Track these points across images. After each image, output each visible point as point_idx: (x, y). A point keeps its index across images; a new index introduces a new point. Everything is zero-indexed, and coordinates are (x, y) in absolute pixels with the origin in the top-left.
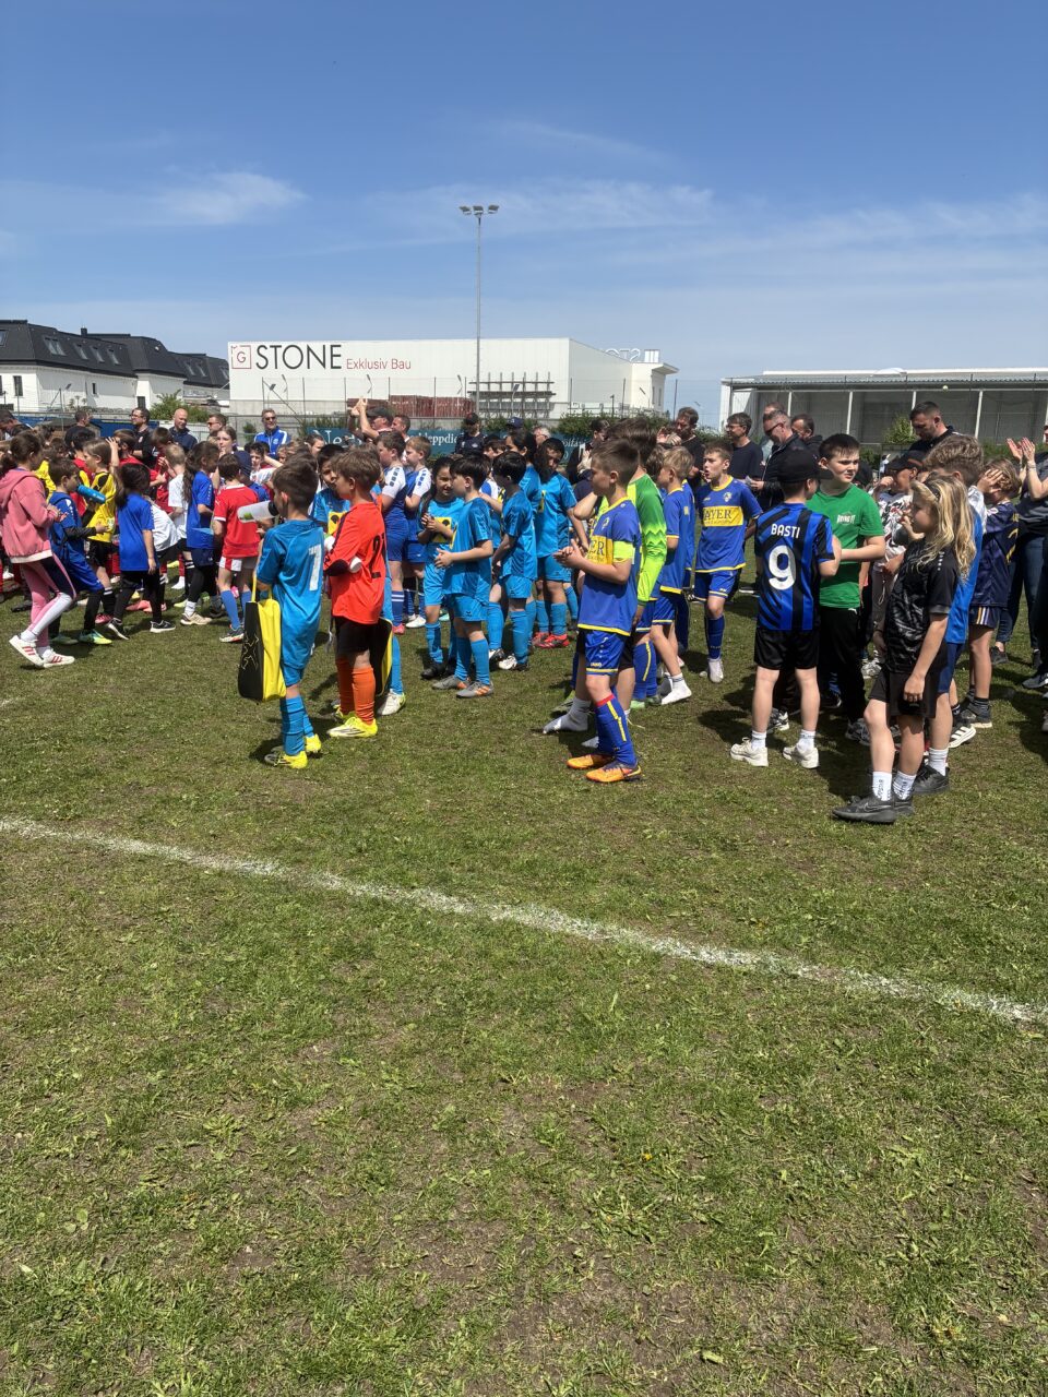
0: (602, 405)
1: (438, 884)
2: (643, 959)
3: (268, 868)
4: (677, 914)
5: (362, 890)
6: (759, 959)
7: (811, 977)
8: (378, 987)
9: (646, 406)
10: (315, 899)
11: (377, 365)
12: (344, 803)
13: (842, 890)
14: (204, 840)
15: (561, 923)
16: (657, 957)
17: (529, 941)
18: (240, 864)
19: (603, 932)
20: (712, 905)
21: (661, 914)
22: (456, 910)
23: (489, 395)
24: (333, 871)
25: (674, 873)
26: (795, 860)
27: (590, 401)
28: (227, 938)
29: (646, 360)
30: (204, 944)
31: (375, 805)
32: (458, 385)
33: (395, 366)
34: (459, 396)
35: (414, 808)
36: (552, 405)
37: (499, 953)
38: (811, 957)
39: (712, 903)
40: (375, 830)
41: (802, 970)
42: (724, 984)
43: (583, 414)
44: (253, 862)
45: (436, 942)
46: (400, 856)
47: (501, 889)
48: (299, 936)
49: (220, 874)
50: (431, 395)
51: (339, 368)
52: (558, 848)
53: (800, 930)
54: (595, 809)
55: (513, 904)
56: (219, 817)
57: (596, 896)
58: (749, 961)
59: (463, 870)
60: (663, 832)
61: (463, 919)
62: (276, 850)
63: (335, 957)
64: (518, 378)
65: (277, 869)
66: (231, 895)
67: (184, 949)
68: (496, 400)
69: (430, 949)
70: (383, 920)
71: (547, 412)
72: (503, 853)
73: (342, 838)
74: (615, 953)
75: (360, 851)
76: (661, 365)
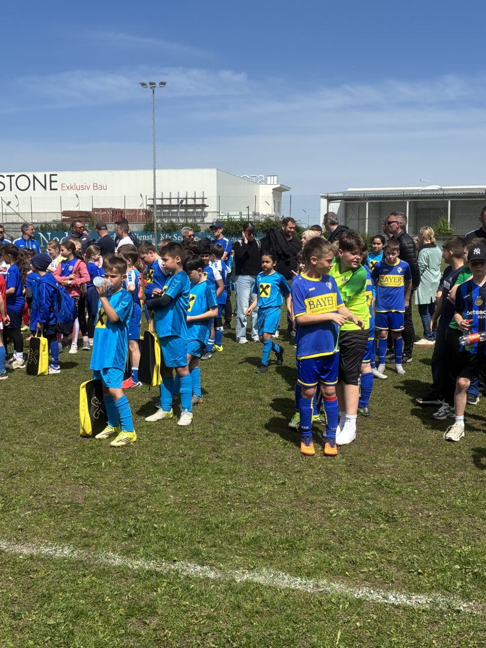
0: (241, 213)
1: (192, 557)
2: (350, 604)
3: (65, 552)
4: (366, 570)
5: (138, 564)
6: (431, 599)
7: (469, 610)
8: (166, 636)
9: (271, 213)
10: (104, 572)
11: (82, 188)
12: (111, 500)
13: (475, 546)
14: (14, 533)
15: (286, 581)
16: (360, 601)
17: (267, 595)
18: (45, 550)
19: (317, 586)
20: (389, 562)
21: (355, 570)
22: (209, 576)
23: (162, 207)
24: (114, 551)
25: (357, 540)
26: (438, 526)
27: (231, 211)
28: (46, 606)
29: (269, 182)
30: (30, 612)
31: (134, 501)
32: (140, 201)
33: (95, 188)
34: (141, 208)
35: (163, 502)
36: (206, 213)
37: (248, 606)
38: (466, 597)
39: (388, 561)
40: (138, 520)
41: (463, 606)
42: (411, 620)
43: (228, 219)
44: (54, 548)
45: (200, 601)
46: (161, 538)
47: (238, 559)
48: (98, 601)
49: (31, 557)
50: (122, 208)
51: (56, 189)
52: (272, 527)
53: (453, 576)
54: (292, 496)
55: (249, 569)
56: (22, 515)
57: (306, 560)
58: (424, 601)
59: (208, 546)
60: (343, 512)
61: (216, 582)
62: (68, 538)
63: (129, 616)
64: (182, 196)
65: (72, 551)
66: (42, 574)
67: (15, 616)
68: (167, 211)
69: (197, 605)
70: (158, 586)
71: (203, 218)
72: (233, 532)
73: (115, 527)
74: (329, 601)
75: (130, 536)
76: (279, 186)
